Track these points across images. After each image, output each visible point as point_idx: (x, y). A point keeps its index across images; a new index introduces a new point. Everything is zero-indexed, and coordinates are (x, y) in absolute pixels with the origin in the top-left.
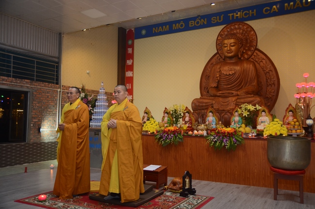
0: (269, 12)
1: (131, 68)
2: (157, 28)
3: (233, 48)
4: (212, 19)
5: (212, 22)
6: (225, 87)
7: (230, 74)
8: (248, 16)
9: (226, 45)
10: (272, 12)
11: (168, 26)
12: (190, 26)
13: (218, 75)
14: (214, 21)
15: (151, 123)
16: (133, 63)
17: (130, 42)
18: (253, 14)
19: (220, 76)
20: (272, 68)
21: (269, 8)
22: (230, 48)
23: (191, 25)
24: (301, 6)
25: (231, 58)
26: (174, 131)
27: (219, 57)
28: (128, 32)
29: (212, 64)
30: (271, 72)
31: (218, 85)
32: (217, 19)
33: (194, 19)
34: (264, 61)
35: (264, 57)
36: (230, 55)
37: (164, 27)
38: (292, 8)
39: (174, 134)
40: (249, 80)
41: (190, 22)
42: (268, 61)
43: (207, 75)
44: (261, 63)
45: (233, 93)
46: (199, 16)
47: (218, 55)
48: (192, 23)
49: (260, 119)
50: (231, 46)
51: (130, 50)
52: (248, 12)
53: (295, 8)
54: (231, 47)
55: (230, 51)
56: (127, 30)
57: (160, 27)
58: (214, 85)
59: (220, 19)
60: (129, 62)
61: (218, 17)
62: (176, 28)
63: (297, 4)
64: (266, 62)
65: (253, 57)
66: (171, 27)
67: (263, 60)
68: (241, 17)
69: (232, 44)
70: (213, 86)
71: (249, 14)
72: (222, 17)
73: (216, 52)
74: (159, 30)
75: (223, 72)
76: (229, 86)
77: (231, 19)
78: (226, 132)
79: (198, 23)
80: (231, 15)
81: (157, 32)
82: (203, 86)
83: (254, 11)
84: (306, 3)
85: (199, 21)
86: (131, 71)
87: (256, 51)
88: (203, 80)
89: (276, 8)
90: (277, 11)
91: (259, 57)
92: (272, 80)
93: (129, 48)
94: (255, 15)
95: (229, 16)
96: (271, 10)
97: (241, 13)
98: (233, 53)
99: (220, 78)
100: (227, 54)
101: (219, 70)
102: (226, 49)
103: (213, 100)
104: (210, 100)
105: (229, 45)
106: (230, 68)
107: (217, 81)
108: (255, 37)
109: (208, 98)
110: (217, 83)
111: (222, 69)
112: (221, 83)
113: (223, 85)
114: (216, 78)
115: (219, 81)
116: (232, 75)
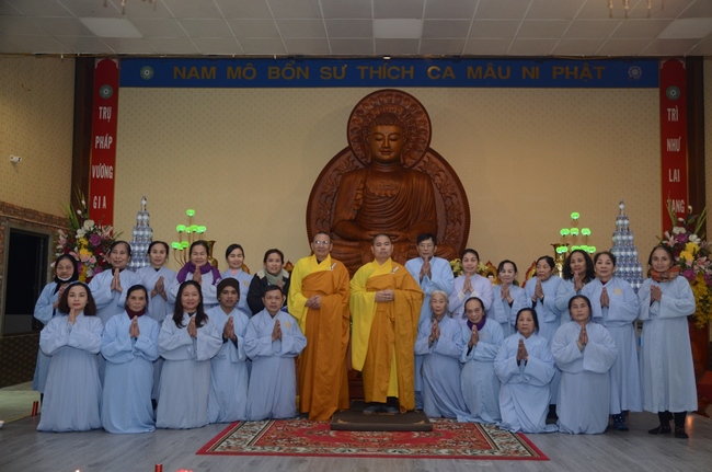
0: (438, 76)
1: (108, 157)
2: (184, 69)
3: (393, 144)
4: (322, 70)
5: (322, 77)
6: (378, 221)
7: (387, 196)
8: (398, 76)
9: (380, 137)
10: (444, 77)
11: (213, 69)
12: (270, 77)
13: (359, 196)
14: (325, 75)
16: (113, 145)
17: (106, 92)
18: (407, 75)
19: (364, 197)
20: (457, 190)
21: (439, 69)
22: (388, 143)
23: (273, 75)
24: (495, 77)
25: (386, 163)
27: (353, 158)
29: (337, 169)
30: (454, 197)
31: (357, 217)
32: (332, 72)
33: (280, 63)
34: (442, 174)
35: (444, 168)
36: (386, 157)
37: (204, 69)
38: (480, 77)
40: (421, 211)
41: (270, 68)
42: (450, 176)
43: (324, 193)
44: (437, 177)
45: (396, 236)
46: (292, 59)
47: (350, 153)
48: (273, 72)
50: (390, 139)
51: (105, 113)
52: (398, 69)
53: (485, 77)
54: (390, 142)
55: (387, 150)
56: (98, 61)
57: (194, 69)
58: (351, 215)
59: (339, 73)
60: (103, 142)
61: (335, 68)
62: (234, 77)
63: (487, 71)
64: (447, 177)
65: (422, 164)
66: (222, 72)
68: (384, 77)
69: (393, 137)
70: (347, 218)
71: (400, 73)
72: (343, 68)
74: (190, 75)
75: (371, 190)
76: (386, 221)
77: (362, 77)
79: (288, 73)
80: (363, 68)
81: (183, 76)
82: (314, 216)
83: (409, 69)
84: (504, 73)
85: (292, 69)
86: (108, 164)
87: (428, 154)
88: (315, 202)
89: (451, 71)
90: (454, 77)
91: (433, 166)
92: (456, 213)
93: (103, 106)
94: (412, 77)
95: (360, 70)
96: (442, 73)
97: (384, 68)
98: (392, 155)
99: (364, 202)
100: (380, 154)
101: (362, 186)
102: (380, 144)
103: (359, 247)
104: (353, 247)
105: (386, 137)
106: (386, 184)
107: (356, 208)
108: (428, 124)
109: (348, 243)
110: (355, 213)
111: (368, 184)
112: (366, 213)
113: (371, 217)
114: (355, 202)
115: (361, 209)
116: (390, 198)
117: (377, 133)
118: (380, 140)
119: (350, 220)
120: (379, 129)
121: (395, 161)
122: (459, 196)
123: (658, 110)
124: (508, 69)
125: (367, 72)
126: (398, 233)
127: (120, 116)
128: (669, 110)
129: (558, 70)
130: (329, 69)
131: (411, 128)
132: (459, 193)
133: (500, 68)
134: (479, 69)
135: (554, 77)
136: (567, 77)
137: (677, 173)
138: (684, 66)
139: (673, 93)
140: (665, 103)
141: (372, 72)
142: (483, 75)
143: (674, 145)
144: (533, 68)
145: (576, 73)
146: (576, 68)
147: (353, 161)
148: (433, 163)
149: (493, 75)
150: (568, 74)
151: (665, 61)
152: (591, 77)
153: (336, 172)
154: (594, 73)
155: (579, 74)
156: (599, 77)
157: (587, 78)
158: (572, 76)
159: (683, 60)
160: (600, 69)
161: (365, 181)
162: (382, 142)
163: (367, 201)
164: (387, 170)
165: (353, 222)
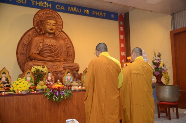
0: (59, 8)
3: (54, 27)
5: (17, 1)
6: (48, 54)
7: (52, 45)
8: (46, 6)
10: (61, 9)
14: (19, 1)
18: (49, 6)
19: (43, 45)
20: (71, 45)
21: (59, 6)
24: (77, 11)
29: (29, 35)
30: (70, 47)
31: (40, 52)
36: (51, 31)
38: (72, 11)
43: (24, 43)
45: (57, 59)
53: (74, 11)
59: (24, 2)
63: (74, 9)
64: (68, 41)
67: (66, 39)
68: (41, 6)
69: (54, 24)
70: (36, 53)
73: (33, 26)
75: (46, 43)
76: (51, 54)
77: (33, 4)
83: (50, 5)
84: (79, 11)
87: (62, 32)
88: (20, 47)
89: (63, 7)
90: (64, 9)
92: (71, 52)
94: (51, 7)
95: (32, 2)
96: (60, 7)
97: (41, 3)
98: (53, 31)
99: (43, 47)
100: (49, 30)
102: (49, 26)
103: (45, 63)
104: (43, 63)
105: (52, 25)
106: (51, 41)
107: (40, 49)
108: (62, 23)
109: (40, 62)
110: (39, 51)
111: (45, 41)
112: (44, 51)
113: (46, 52)
114: (39, 47)
115: (42, 50)
116: (53, 46)
117: (48, 23)
118: (49, 25)
119: (37, 54)
121: (53, 33)
122: (72, 48)
123: (118, 27)
124: (80, 9)
128: (121, 27)
129: (94, 12)
133: (78, 9)
134: (72, 8)
135: (93, 14)
136: (96, 15)
139: (121, 23)
141: (36, 3)
143: (122, 37)
144: (87, 10)
145: (98, 14)
146: (99, 12)
147: (35, 33)
148: (63, 36)
149: (76, 11)
150: (97, 14)
151: (119, 14)
152: (102, 16)
153: (29, 36)
154: (103, 14)
155: (99, 14)
156: (104, 16)
157: (101, 16)
158: (97, 15)
159: (123, 15)
160: (104, 14)
161: (44, 39)
162: (50, 26)
163: (45, 47)
164: (51, 36)
165: (38, 54)
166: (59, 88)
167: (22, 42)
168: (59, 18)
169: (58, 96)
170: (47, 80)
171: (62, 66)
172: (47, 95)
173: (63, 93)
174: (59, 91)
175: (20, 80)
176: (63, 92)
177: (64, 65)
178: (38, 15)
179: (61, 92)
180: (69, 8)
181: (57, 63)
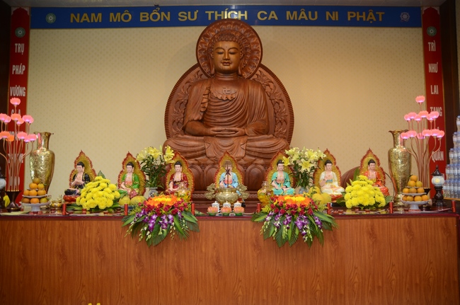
0: (266, 18)
1: (22, 81)
2: (78, 15)
3: (232, 57)
4: (180, 15)
5: (180, 19)
6: (219, 120)
7: (228, 99)
9: (221, 51)
10: (269, 19)
11: (100, 15)
12: (141, 20)
13: (205, 100)
14: (184, 18)
15: (100, 188)
16: (26, 72)
17: (20, 32)
18: (243, 17)
19: (209, 101)
20: (283, 97)
21: (266, 13)
22: (228, 56)
23: (143, 18)
24: (307, 19)
25: (227, 72)
26: (173, 207)
27: (201, 72)
28: (14, 12)
29: (188, 82)
31: (204, 117)
32: (187, 16)
33: (149, 10)
34: (272, 85)
35: (272, 79)
36: (227, 67)
37: (93, 15)
38: (296, 19)
39: (175, 214)
40: (256, 111)
41: (141, 14)
42: (278, 86)
44: (267, 87)
45: (236, 132)
46: (157, 6)
47: (198, 69)
48: (143, 17)
49: (323, 175)
50: (229, 53)
51: (20, 48)
53: (299, 19)
54: (230, 55)
55: (227, 61)
56: (14, 9)
57: (85, 15)
58: (198, 116)
59: (192, 17)
60: (18, 70)
61: (189, 13)
62: (115, 20)
63: (301, 15)
64: (275, 87)
65: (255, 77)
66: (106, 17)
67: (270, 84)
69: (232, 51)
70: (196, 119)
72: (196, 13)
73: (196, 62)
74: (83, 19)
75: (215, 95)
76: (226, 119)
77: (210, 18)
78: (298, 205)
79: (155, 17)
80: (210, 13)
81: (78, 21)
82: (171, 119)
84: (313, 17)
85: (157, 14)
86: (22, 86)
87: (260, 69)
88: (171, 108)
89: (275, 14)
90: (276, 18)
91: (264, 78)
92: (283, 114)
93: (18, 43)
94: (246, 18)
95: (208, 14)
96: (268, 16)
97: (226, 12)
98: (232, 66)
99: (209, 104)
100: (221, 65)
101: (207, 92)
102: (221, 57)
103: (204, 141)
104: (199, 141)
105: (227, 51)
106: (227, 89)
107: (202, 110)
108: (259, 46)
109: (195, 138)
110: (202, 114)
111: (212, 90)
112: (210, 114)
113: (215, 116)
114: (202, 105)
115: (206, 110)
116: (230, 101)
117: (219, 48)
118: (221, 53)
119: (198, 120)
120: (221, 45)
121: (234, 72)
122: (285, 101)
123: (421, 43)
124: (316, 13)
125: (213, 15)
126: (237, 129)
127: (31, 51)
128: (429, 43)
129: (352, 15)
130: (185, 13)
131: (246, 49)
132: (285, 100)
133: (310, 13)
134: (295, 13)
135: (349, 19)
136: (358, 19)
137: (436, 88)
138: (439, 13)
139: (432, 31)
140: (426, 39)
141: (217, 15)
142: (298, 18)
143: (433, 68)
144: (334, 13)
145: (364, 17)
146: (364, 13)
147: (201, 75)
148: (264, 76)
149: (305, 17)
150: (358, 17)
151: (425, 9)
152: (375, 20)
153: (188, 84)
154: (377, 16)
155: (366, 17)
156: (380, 19)
157: (372, 20)
158: (361, 19)
159: (437, 9)
160: (380, 14)
161: (210, 87)
162: (223, 55)
163: (211, 103)
164: (227, 78)
165: (201, 121)
166: (161, 205)
167: (175, 99)
168: (252, 37)
169: (153, 228)
170: (172, 183)
171: (244, 146)
172: (129, 224)
173: (169, 220)
174: (160, 215)
175: (99, 180)
176: (170, 217)
177: (249, 144)
178: (208, 36)
179: (164, 217)
180: (288, 13)
181: (233, 140)
